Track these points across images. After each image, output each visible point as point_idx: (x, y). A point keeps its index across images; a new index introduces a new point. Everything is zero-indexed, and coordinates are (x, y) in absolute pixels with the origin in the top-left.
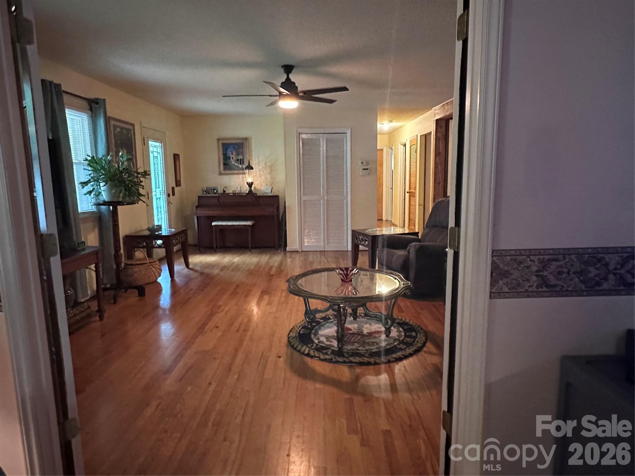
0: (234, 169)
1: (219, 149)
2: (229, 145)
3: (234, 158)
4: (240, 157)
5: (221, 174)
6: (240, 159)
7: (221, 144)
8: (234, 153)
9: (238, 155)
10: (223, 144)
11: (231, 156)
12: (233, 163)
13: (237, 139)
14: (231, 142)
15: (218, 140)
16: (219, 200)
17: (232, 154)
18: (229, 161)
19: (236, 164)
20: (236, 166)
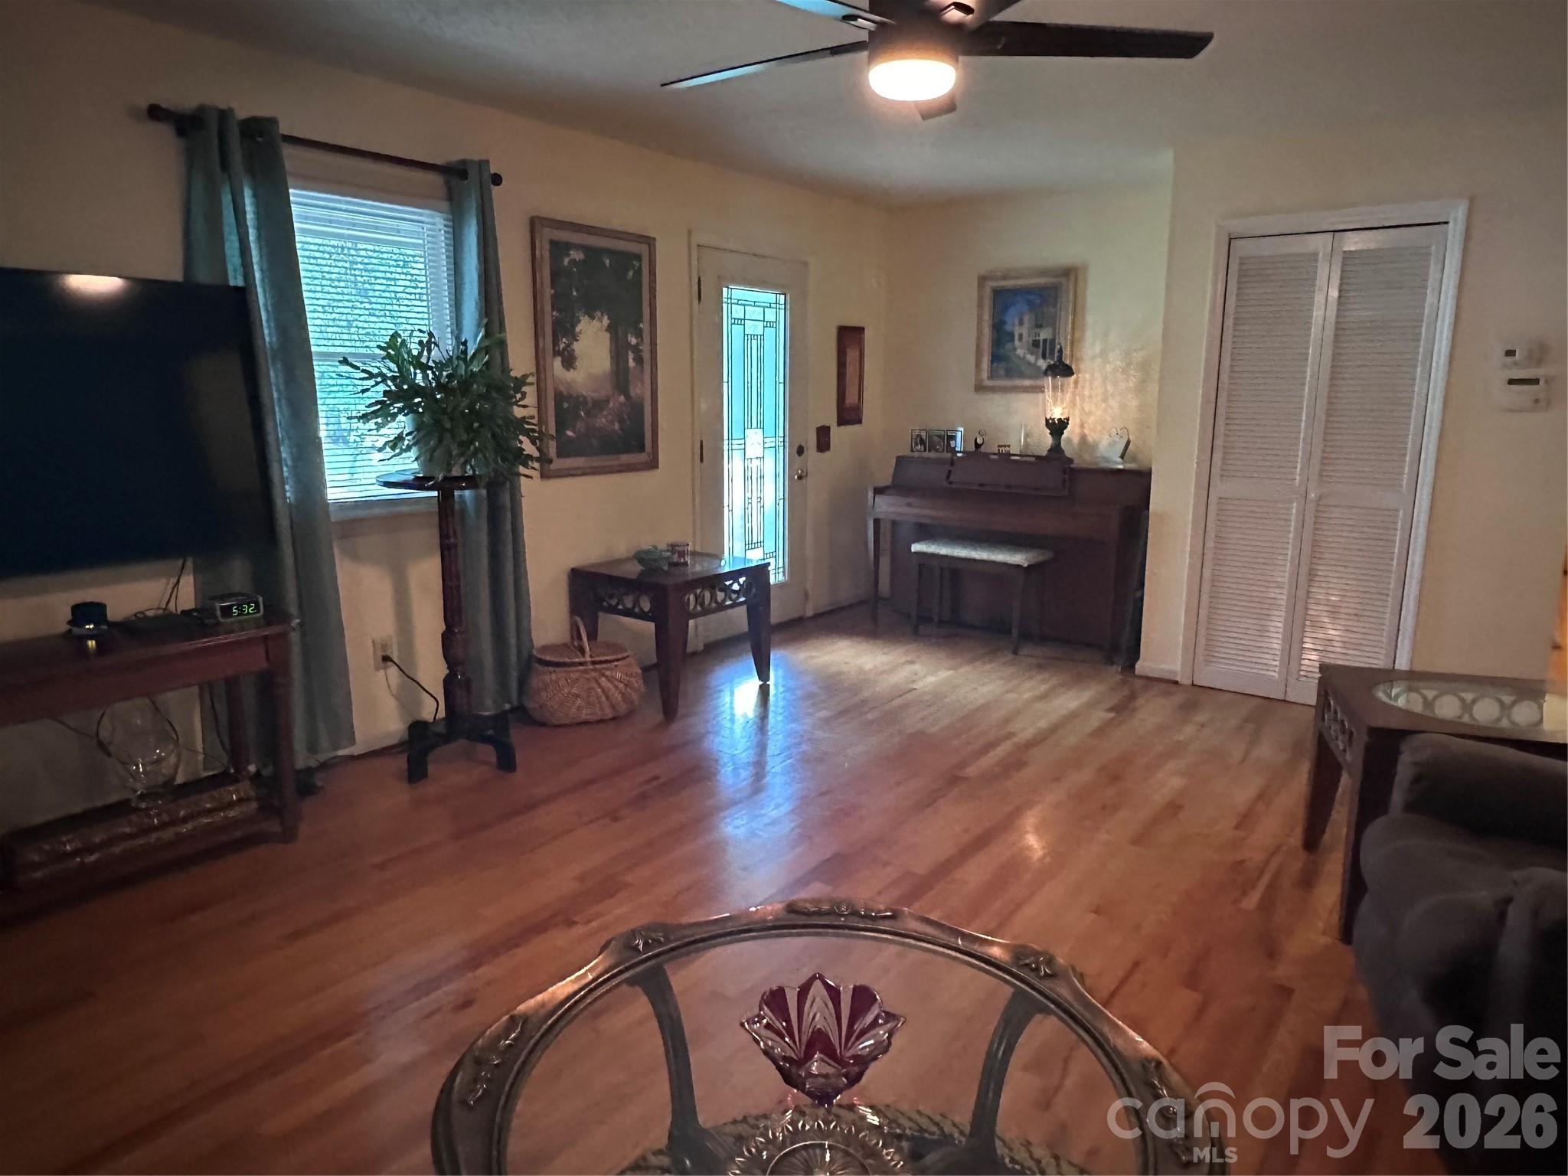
0: (1022, 375)
1: (980, 306)
2: (1015, 292)
3: (1025, 335)
4: (1044, 334)
5: (980, 388)
6: (1045, 341)
7: (988, 292)
8: (1026, 318)
9: (1039, 326)
10: (997, 293)
11: (1017, 331)
12: (1020, 352)
13: (1044, 272)
14: (1021, 282)
15: (982, 280)
16: (950, 472)
17: (1021, 323)
18: (1009, 346)
19: (1031, 358)
20: (1029, 363)
